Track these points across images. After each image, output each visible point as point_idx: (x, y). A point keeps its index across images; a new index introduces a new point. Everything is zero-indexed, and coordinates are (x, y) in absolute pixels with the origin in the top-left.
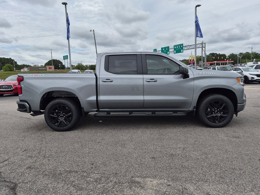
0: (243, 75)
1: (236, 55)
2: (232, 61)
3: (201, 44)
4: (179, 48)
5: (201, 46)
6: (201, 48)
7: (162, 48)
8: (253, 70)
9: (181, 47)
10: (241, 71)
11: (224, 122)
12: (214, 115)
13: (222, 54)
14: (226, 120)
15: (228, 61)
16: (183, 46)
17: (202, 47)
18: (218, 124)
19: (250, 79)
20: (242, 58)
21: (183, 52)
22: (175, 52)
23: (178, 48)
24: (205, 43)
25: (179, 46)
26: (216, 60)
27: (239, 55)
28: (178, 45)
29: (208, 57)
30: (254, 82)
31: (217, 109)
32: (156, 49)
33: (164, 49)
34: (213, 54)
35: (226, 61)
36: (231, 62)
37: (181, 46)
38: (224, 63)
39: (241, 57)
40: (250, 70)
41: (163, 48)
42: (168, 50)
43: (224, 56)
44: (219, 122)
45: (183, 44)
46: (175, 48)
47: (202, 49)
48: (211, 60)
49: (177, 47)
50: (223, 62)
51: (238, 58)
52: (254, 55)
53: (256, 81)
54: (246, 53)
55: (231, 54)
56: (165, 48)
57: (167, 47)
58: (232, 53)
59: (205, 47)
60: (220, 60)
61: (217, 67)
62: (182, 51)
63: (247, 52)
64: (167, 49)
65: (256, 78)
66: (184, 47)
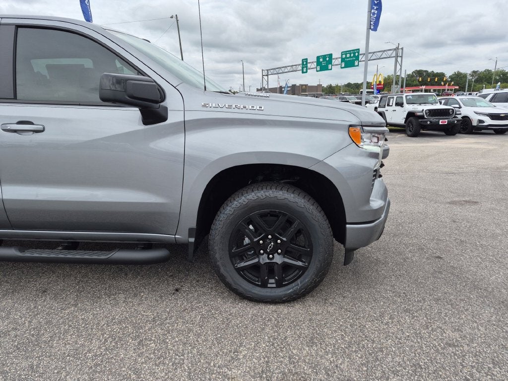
0: (460, 114)
1: (465, 76)
2: (456, 87)
3: (395, 49)
4: (350, 57)
5: (394, 54)
6: (394, 58)
7: (318, 58)
8: (486, 105)
9: (354, 56)
10: (458, 106)
11: (293, 284)
12: (264, 259)
13: (437, 73)
14: (301, 279)
15: (447, 87)
16: (358, 53)
17: (397, 56)
18: (273, 290)
19: (475, 123)
20: (476, 81)
21: (358, 65)
22: (343, 66)
23: (348, 58)
24: (402, 49)
25: (350, 54)
26: (424, 83)
27: (470, 74)
28: (349, 52)
29: (410, 77)
30: (483, 131)
31: (275, 239)
32: (307, 59)
33: (321, 60)
34: (419, 73)
35: (445, 85)
36: (453, 88)
37: (354, 54)
38: (439, 91)
39: (473, 80)
40: (478, 104)
41: (321, 56)
42: (330, 62)
43: (441, 76)
44: (279, 285)
45: (359, 49)
46: (344, 56)
47: (396, 61)
48: (415, 83)
49: (348, 55)
50: (437, 88)
51: (467, 81)
52: (500, 76)
53: (487, 127)
54: (485, 71)
55: (455, 73)
56: (324, 57)
57: (327, 55)
58: (458, 72)
59: (401, 57)
60: (432, 83)
61: (406, 96)
62: (356, 64)
63: (488, 70)
64: (328, 59)
65: (488, 121)
66: (361, 54)
